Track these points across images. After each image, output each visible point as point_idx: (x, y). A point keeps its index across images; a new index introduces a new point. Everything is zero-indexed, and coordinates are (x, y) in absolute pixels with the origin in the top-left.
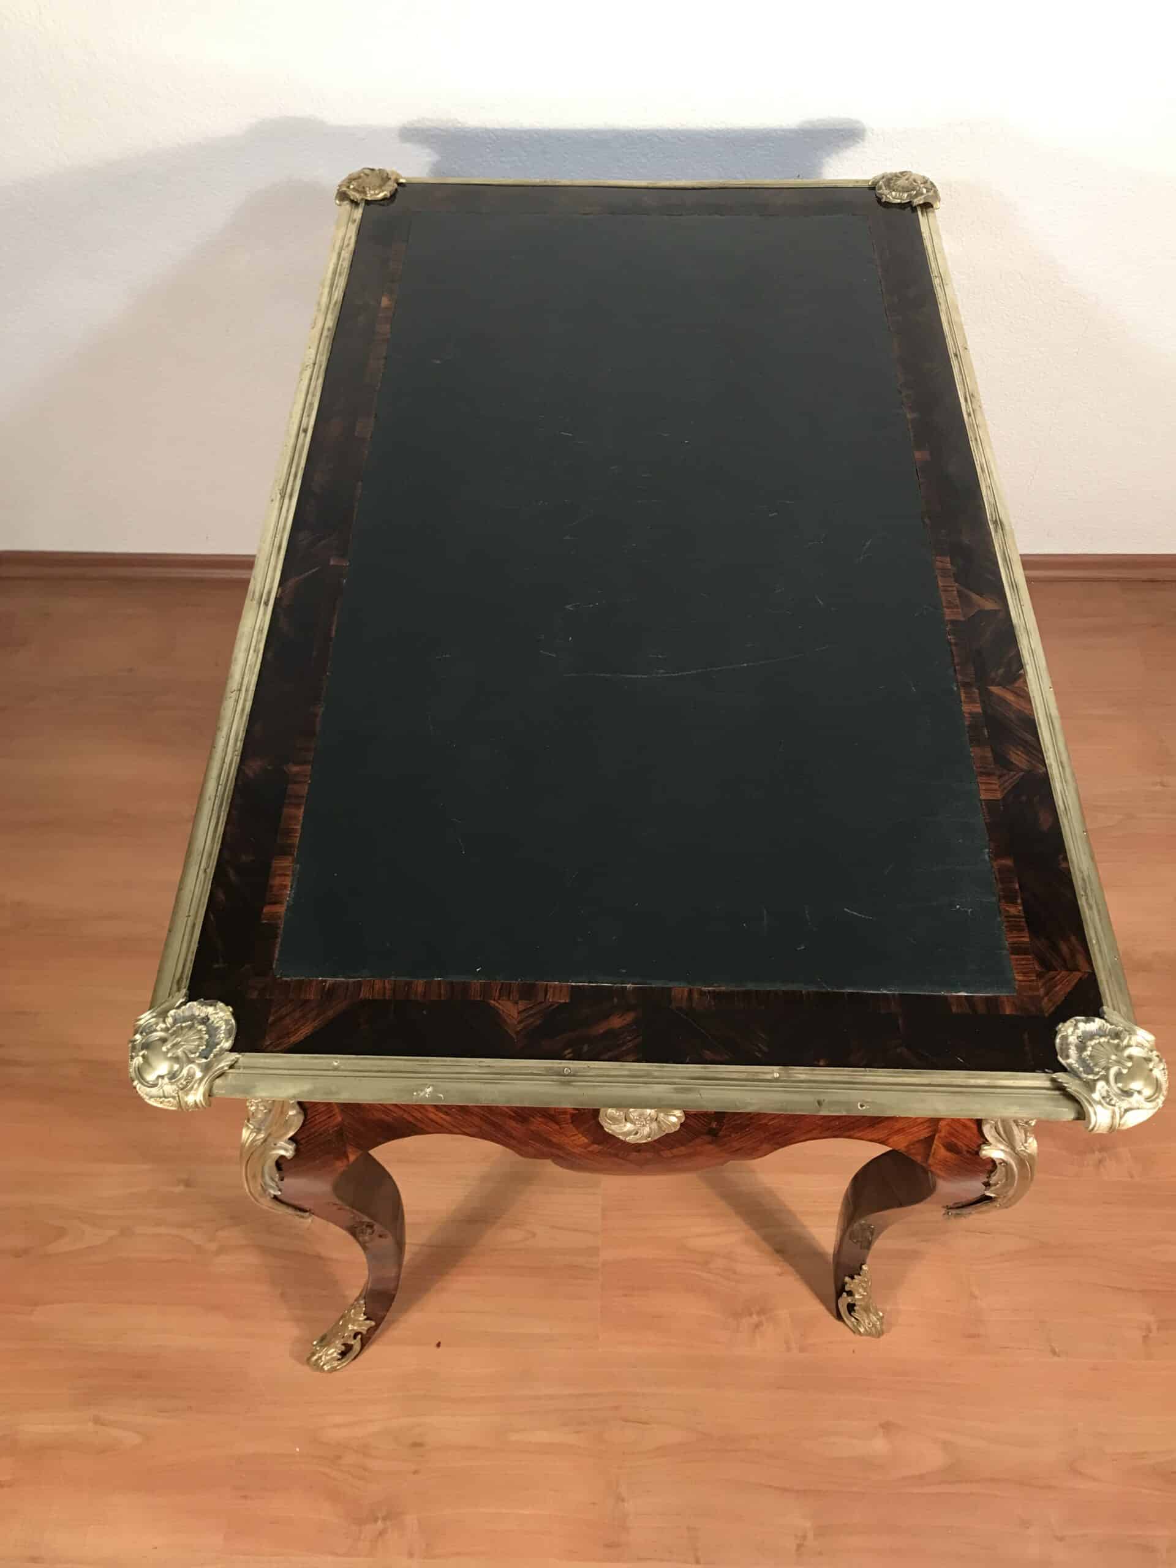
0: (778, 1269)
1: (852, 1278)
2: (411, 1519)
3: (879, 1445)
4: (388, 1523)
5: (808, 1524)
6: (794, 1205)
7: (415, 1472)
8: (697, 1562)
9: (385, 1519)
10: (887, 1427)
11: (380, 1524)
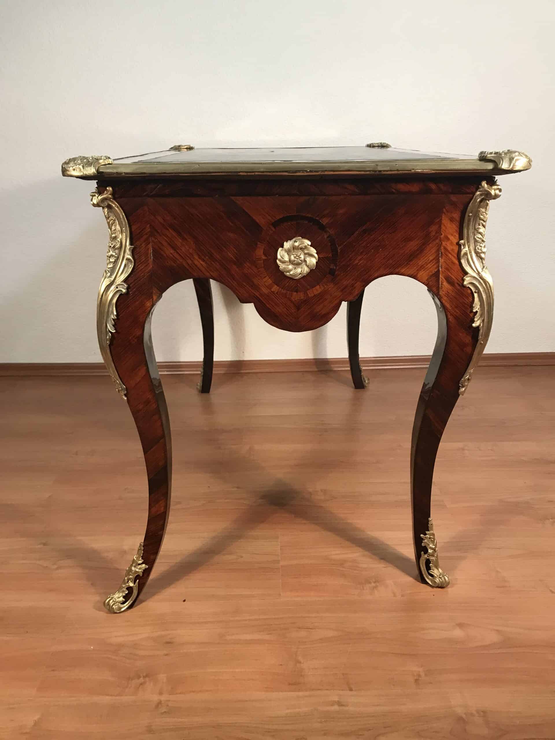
0: (383, 566)
1: (425, 534)
2: (162, 677)
3: (458, 633)
4: (147, 679)
5: (421, 669)
6: (389, 543)
7: (167, 655)
8: (351, 690)
9: (144, 677)
10: (461, 625)
11: (142, 680)
